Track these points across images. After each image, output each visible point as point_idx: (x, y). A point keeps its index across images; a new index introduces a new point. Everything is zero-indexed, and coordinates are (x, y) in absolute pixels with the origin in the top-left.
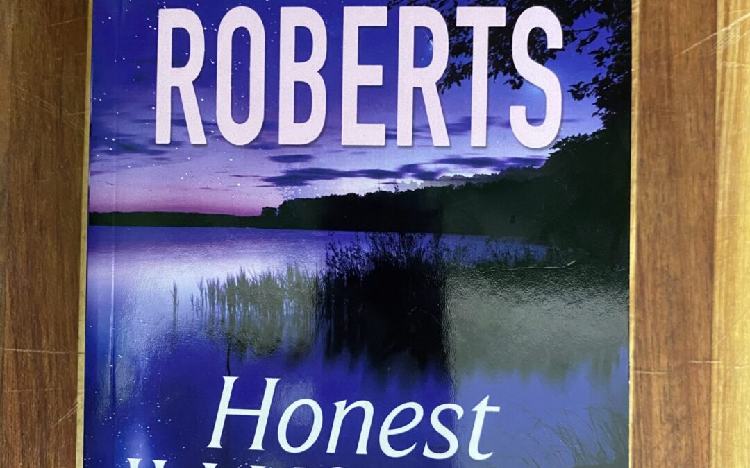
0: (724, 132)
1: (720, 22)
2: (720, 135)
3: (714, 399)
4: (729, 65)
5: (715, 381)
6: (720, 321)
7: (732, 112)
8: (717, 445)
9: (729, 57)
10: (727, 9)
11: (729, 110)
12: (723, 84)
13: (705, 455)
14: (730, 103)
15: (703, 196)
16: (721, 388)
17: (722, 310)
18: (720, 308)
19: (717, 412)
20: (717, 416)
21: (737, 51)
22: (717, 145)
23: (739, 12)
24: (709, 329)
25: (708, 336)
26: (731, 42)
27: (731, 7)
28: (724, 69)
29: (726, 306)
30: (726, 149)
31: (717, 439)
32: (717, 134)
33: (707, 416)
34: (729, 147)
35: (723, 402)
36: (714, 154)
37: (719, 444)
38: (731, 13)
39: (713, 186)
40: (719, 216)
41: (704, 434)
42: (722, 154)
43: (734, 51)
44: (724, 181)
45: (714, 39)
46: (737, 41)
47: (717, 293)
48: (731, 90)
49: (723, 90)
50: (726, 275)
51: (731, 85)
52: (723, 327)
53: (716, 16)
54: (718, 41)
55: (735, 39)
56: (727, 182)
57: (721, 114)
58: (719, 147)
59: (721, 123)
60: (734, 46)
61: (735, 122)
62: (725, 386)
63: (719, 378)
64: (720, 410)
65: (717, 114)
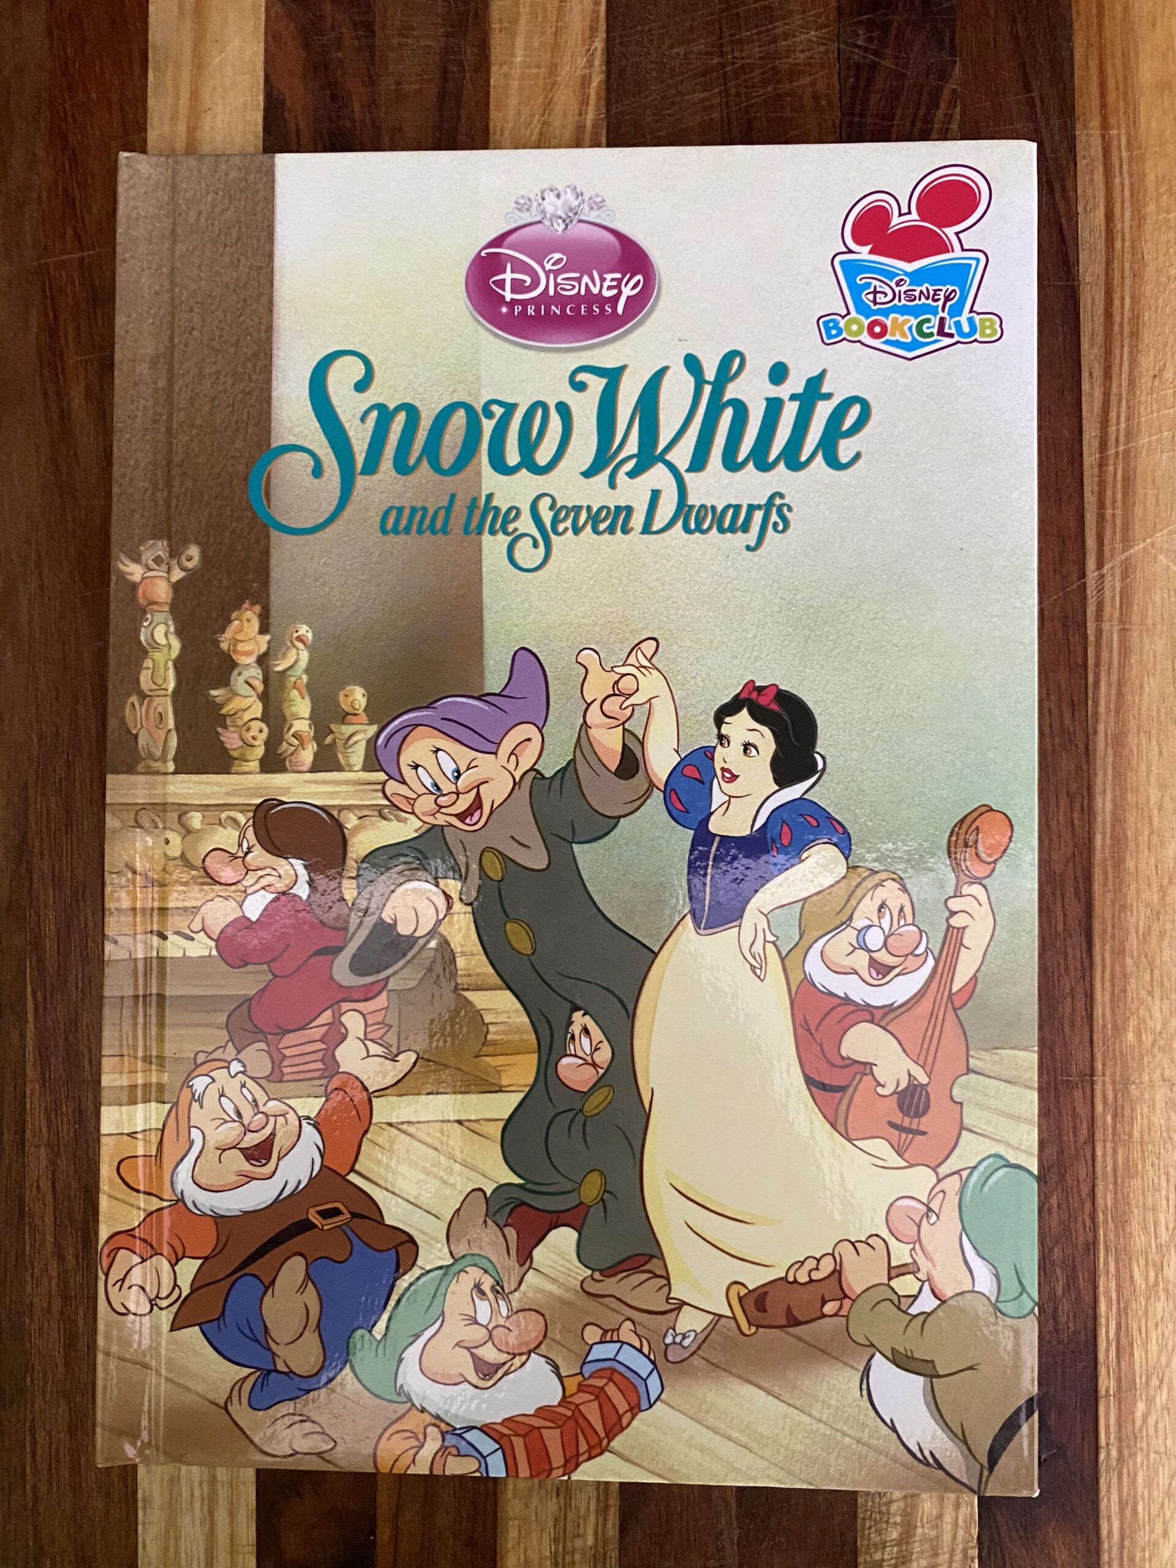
0: (1101, 727)
1: (1091, 563)
2: (1095, 732)
3: (1099, 1135)
4: (1106, 627)
5: (1099, 1108)
6: (1104, 1016)
7: (1113, 697)
8: (1106, 1206)
9: (1107, 614)
10: (1101, 544)
11: (1108, 694)
12: (1098, 656)
13: (1088, 1222)
14: (1109, 684)
15: (1073, 825)
16: (1109, 1118)
17: (1107, 997)
18: (1103, 996)
19: (1104, 1155)
20: (1104, 1161)
21: (1118, 605)
22: (1091, 748)
23: (1119, 546)
24: (1087, 1027)
25: (1087, 1037)
26: (1108, 593)
27: (1106, 542)
28: (1099, 632)
29: (1113, 993)
30: (1106, 754)
31: (1105, 1198)
32: (1091, 731)
33: (1090, 1162)
34: (1110, 751)
35: (1114, 1141)
36: (1088, 761)
37: (1109, 1204)
38: (1107, 548)
39: (1089, 812)
40: (1098, 857)
41: (1085, 1190)
42: (1099, 762)
43: (1113, 607)
44: (1104, 804)
45: (1083, 588)
46: (1118, 589)
47: (1098, 975)
48: (1110, 664)
49: (1097, 665)
50: (1113, 948)
51: (1111, 657)
52: (1110, 1026)
53: (1084, 554)
54: (1088, 592)
55: (1113, 587)
56: (1109, 805)
57: (1096, 703)
58: (1095, 750)
59: (1096, 713)
60: (1113, 599)
61: (1117, 713)
62: (1115, 1116)
63: (1105, 1102)
64: (1109, 1150)
65: (1090, 702)
